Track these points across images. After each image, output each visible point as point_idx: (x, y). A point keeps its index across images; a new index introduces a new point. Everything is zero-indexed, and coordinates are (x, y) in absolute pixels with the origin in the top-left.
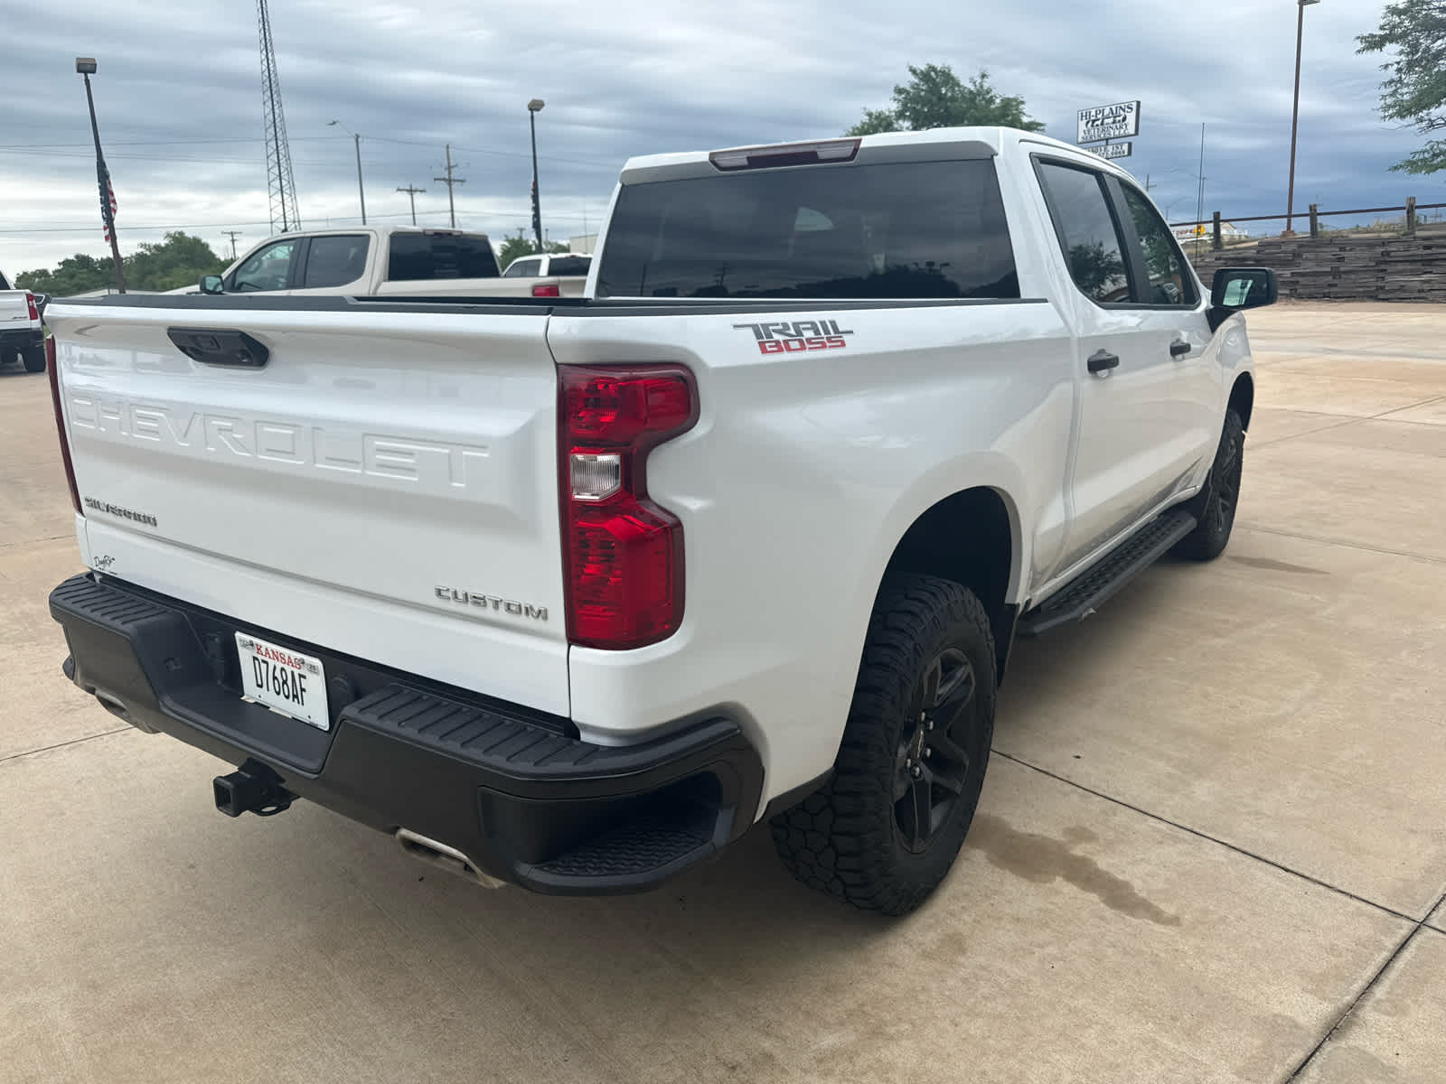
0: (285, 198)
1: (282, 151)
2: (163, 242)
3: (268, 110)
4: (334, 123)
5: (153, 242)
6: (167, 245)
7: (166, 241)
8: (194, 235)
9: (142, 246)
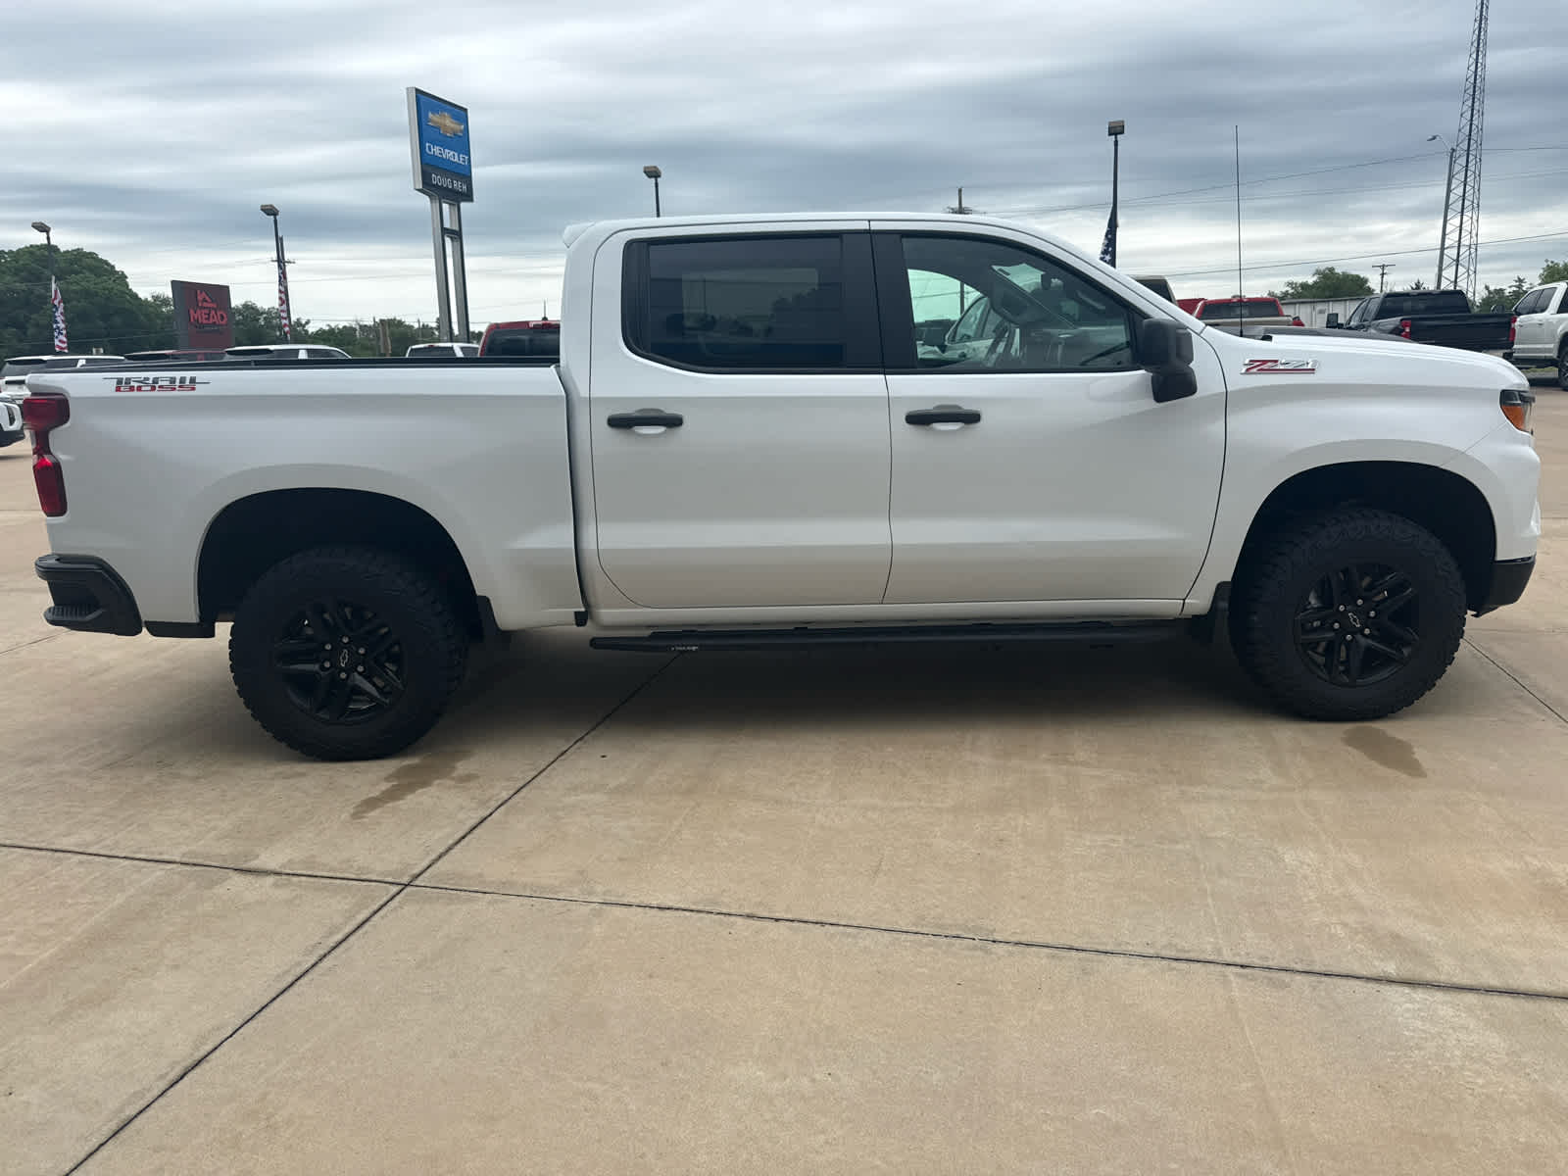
0: (1464, 220)
1: (1471, 167)
2: (1311, 280)
3: (1465, 122)
4: (1434, 138)
5: (1299, 280)
6: (1315, 283)
7: (1315, 278)
8: (1344, 270)
9: (1290, 284)
